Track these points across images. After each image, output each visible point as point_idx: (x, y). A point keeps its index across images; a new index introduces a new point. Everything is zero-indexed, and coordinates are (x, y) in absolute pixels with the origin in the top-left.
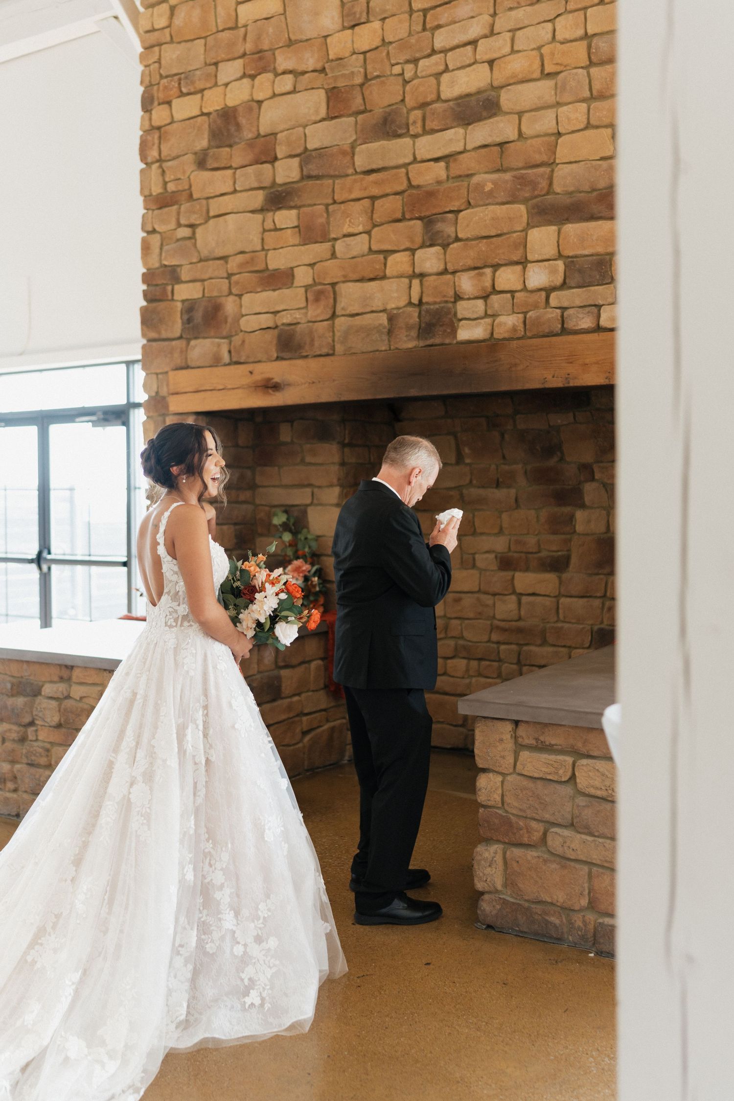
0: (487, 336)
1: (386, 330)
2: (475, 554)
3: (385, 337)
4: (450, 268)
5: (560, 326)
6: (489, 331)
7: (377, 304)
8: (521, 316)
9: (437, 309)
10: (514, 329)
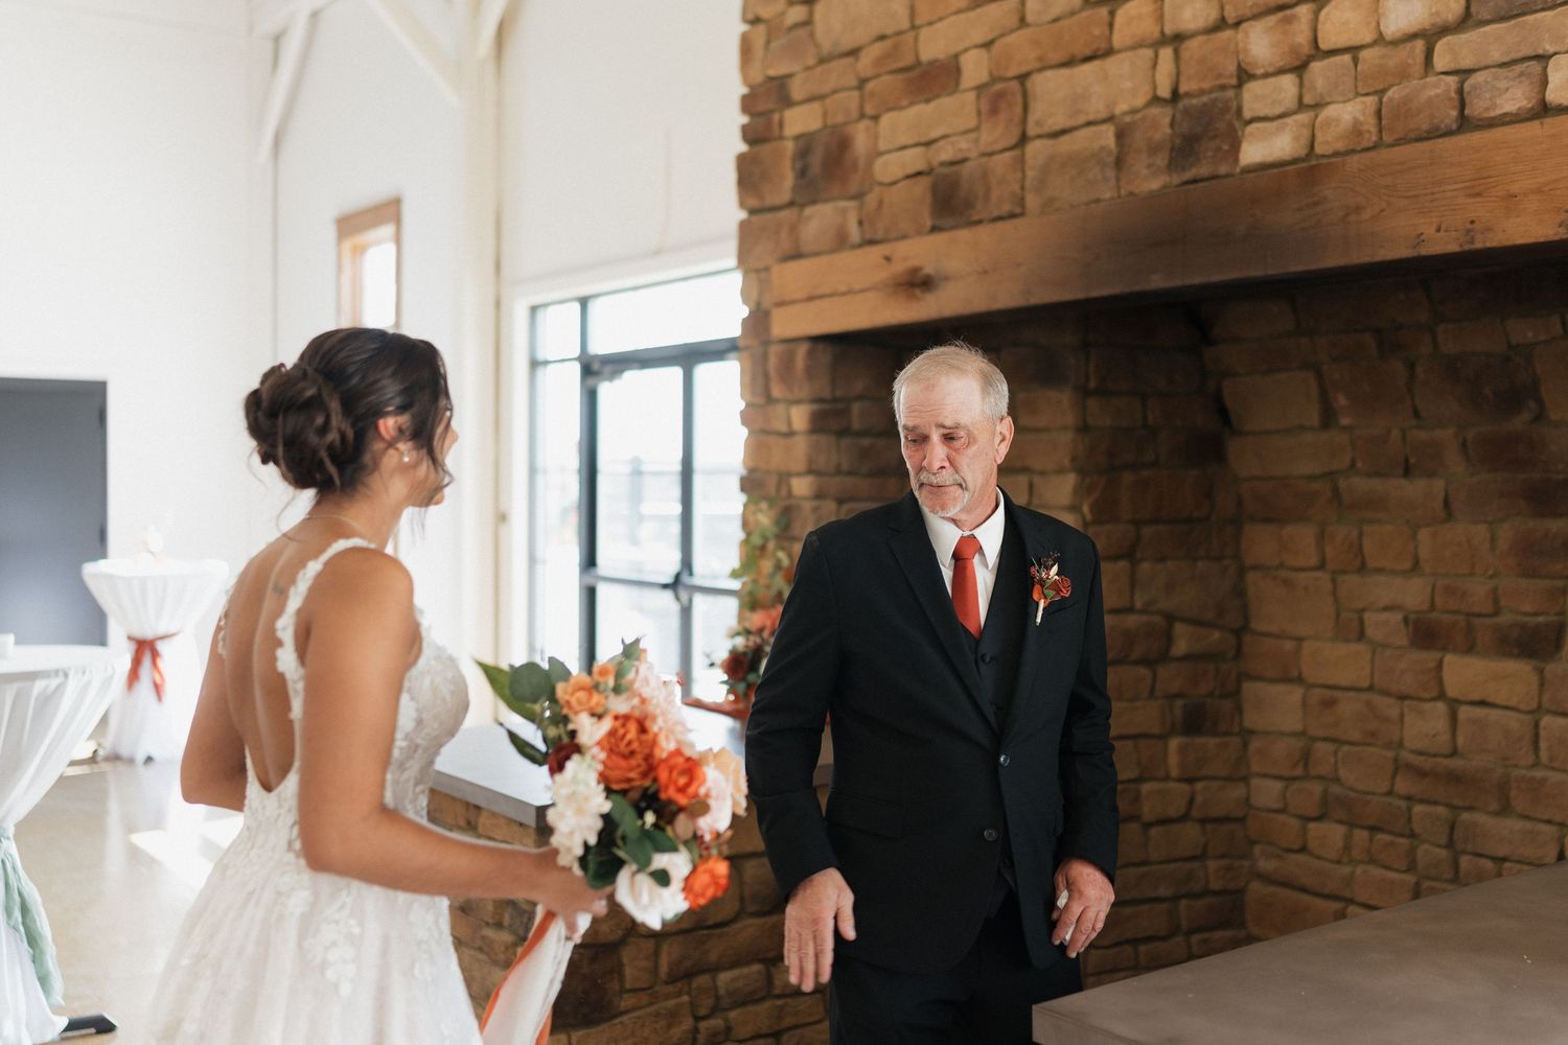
0: (1303, 152)
1: (1111, 159)
2: (1363, 610)
3: (1111, 173)
4: (1231, 14)
5: (1454, 113)
6: (1304, 141)
7: (1096, 107)
8: (1371, 100)
9: (1205, 105)
10: (1356, 130)
